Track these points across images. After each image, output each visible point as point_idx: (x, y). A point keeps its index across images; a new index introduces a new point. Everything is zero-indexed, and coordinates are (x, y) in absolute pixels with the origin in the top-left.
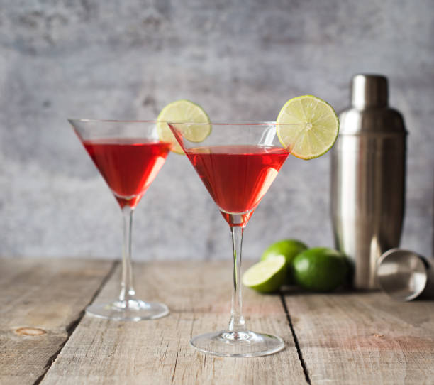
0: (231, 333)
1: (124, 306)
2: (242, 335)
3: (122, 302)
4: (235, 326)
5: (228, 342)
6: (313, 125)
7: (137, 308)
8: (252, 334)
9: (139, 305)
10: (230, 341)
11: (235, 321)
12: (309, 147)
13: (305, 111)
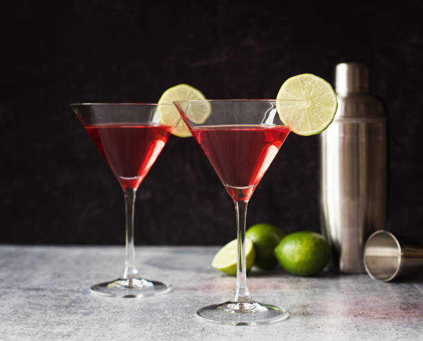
0: (236, 303)
1: (127, 283)
2: (247, 306)
3: (125, 280)
4: (239, 297)
5: (233, 312)
6: (312, 102)
7: (141, 286)
8: (256, 304)
9: (142, 283)
10: (235, 311)
11: (240, 293)
12: (309, 124)
13: (303, 89)
